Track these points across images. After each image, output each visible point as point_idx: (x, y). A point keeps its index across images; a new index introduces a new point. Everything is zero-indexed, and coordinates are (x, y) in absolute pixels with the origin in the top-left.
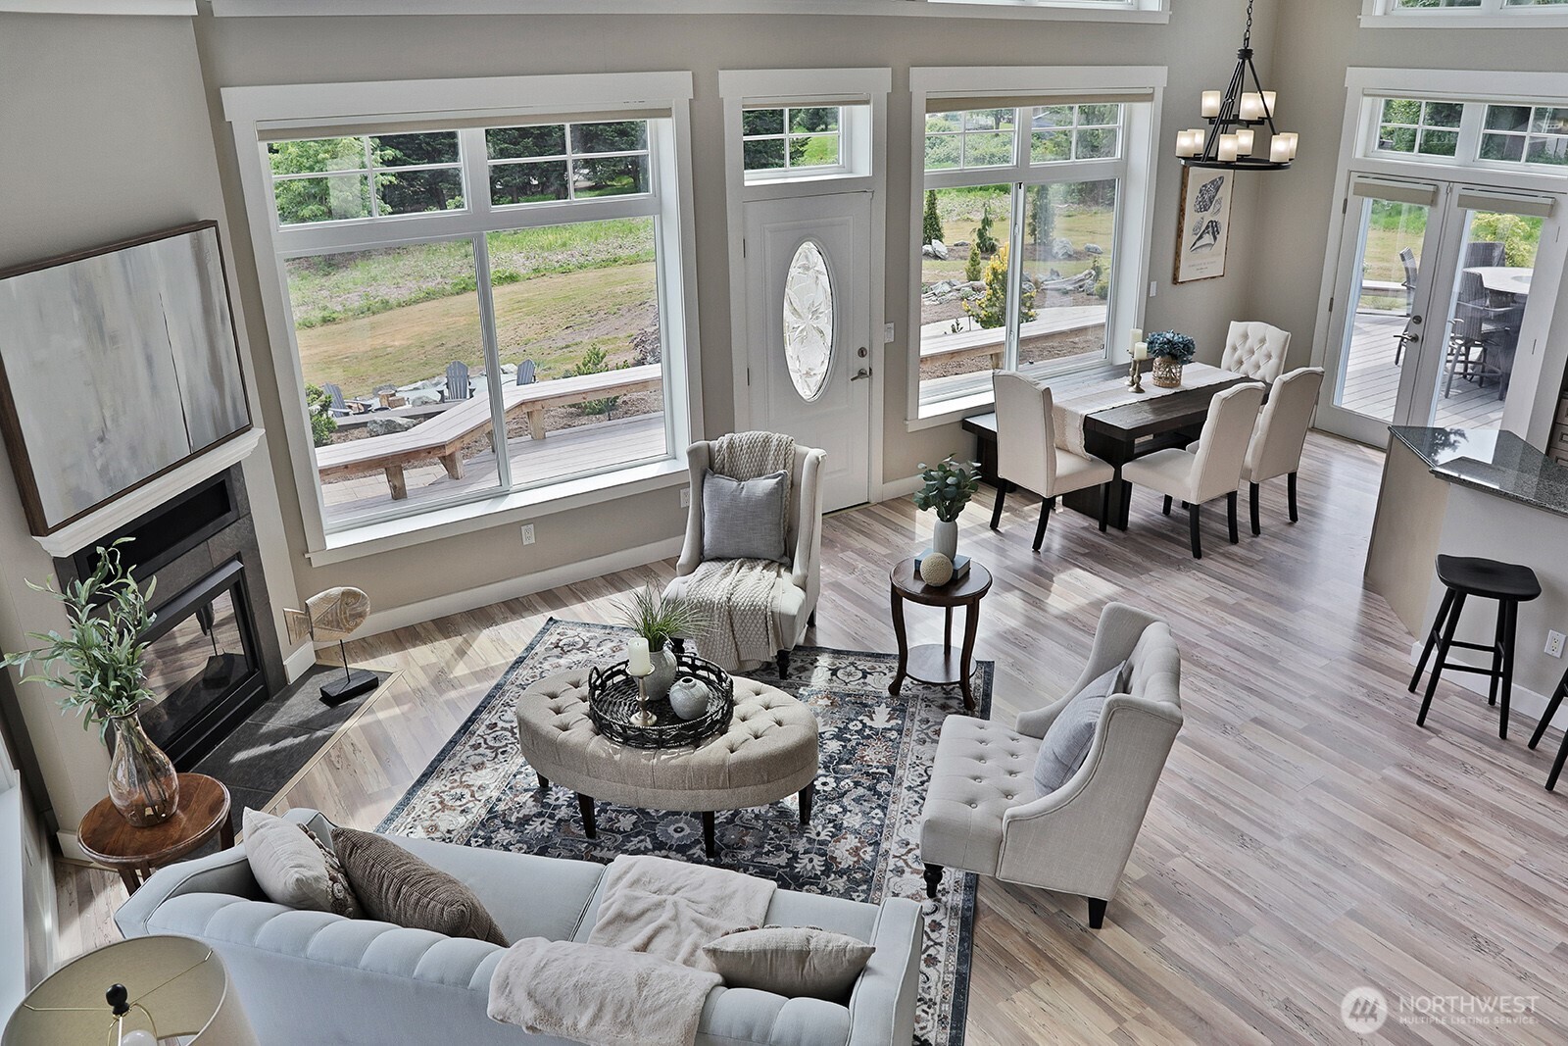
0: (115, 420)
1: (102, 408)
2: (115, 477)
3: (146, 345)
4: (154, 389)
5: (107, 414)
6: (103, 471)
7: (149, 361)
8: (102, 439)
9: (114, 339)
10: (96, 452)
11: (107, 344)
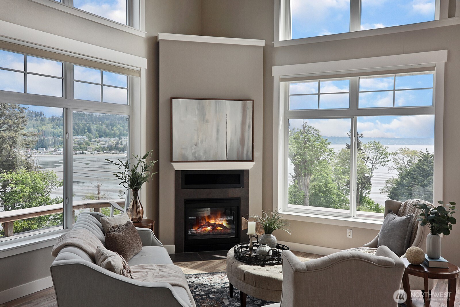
0: (201, 142)
1: (198, 137)
2: (197, 156)
3: (218, 126)
4: (217, 139)
5: (200, 140)
6: (194, 154)
7: (218, 131)
8: (196, 145)
9: (207, 122)
10: (193, 148)
11: (205, 122)
